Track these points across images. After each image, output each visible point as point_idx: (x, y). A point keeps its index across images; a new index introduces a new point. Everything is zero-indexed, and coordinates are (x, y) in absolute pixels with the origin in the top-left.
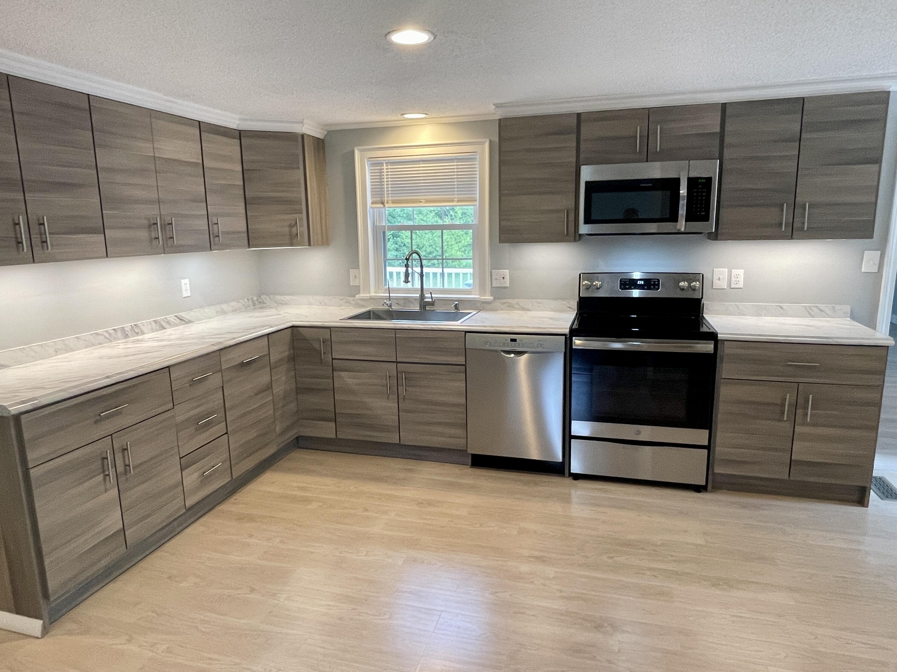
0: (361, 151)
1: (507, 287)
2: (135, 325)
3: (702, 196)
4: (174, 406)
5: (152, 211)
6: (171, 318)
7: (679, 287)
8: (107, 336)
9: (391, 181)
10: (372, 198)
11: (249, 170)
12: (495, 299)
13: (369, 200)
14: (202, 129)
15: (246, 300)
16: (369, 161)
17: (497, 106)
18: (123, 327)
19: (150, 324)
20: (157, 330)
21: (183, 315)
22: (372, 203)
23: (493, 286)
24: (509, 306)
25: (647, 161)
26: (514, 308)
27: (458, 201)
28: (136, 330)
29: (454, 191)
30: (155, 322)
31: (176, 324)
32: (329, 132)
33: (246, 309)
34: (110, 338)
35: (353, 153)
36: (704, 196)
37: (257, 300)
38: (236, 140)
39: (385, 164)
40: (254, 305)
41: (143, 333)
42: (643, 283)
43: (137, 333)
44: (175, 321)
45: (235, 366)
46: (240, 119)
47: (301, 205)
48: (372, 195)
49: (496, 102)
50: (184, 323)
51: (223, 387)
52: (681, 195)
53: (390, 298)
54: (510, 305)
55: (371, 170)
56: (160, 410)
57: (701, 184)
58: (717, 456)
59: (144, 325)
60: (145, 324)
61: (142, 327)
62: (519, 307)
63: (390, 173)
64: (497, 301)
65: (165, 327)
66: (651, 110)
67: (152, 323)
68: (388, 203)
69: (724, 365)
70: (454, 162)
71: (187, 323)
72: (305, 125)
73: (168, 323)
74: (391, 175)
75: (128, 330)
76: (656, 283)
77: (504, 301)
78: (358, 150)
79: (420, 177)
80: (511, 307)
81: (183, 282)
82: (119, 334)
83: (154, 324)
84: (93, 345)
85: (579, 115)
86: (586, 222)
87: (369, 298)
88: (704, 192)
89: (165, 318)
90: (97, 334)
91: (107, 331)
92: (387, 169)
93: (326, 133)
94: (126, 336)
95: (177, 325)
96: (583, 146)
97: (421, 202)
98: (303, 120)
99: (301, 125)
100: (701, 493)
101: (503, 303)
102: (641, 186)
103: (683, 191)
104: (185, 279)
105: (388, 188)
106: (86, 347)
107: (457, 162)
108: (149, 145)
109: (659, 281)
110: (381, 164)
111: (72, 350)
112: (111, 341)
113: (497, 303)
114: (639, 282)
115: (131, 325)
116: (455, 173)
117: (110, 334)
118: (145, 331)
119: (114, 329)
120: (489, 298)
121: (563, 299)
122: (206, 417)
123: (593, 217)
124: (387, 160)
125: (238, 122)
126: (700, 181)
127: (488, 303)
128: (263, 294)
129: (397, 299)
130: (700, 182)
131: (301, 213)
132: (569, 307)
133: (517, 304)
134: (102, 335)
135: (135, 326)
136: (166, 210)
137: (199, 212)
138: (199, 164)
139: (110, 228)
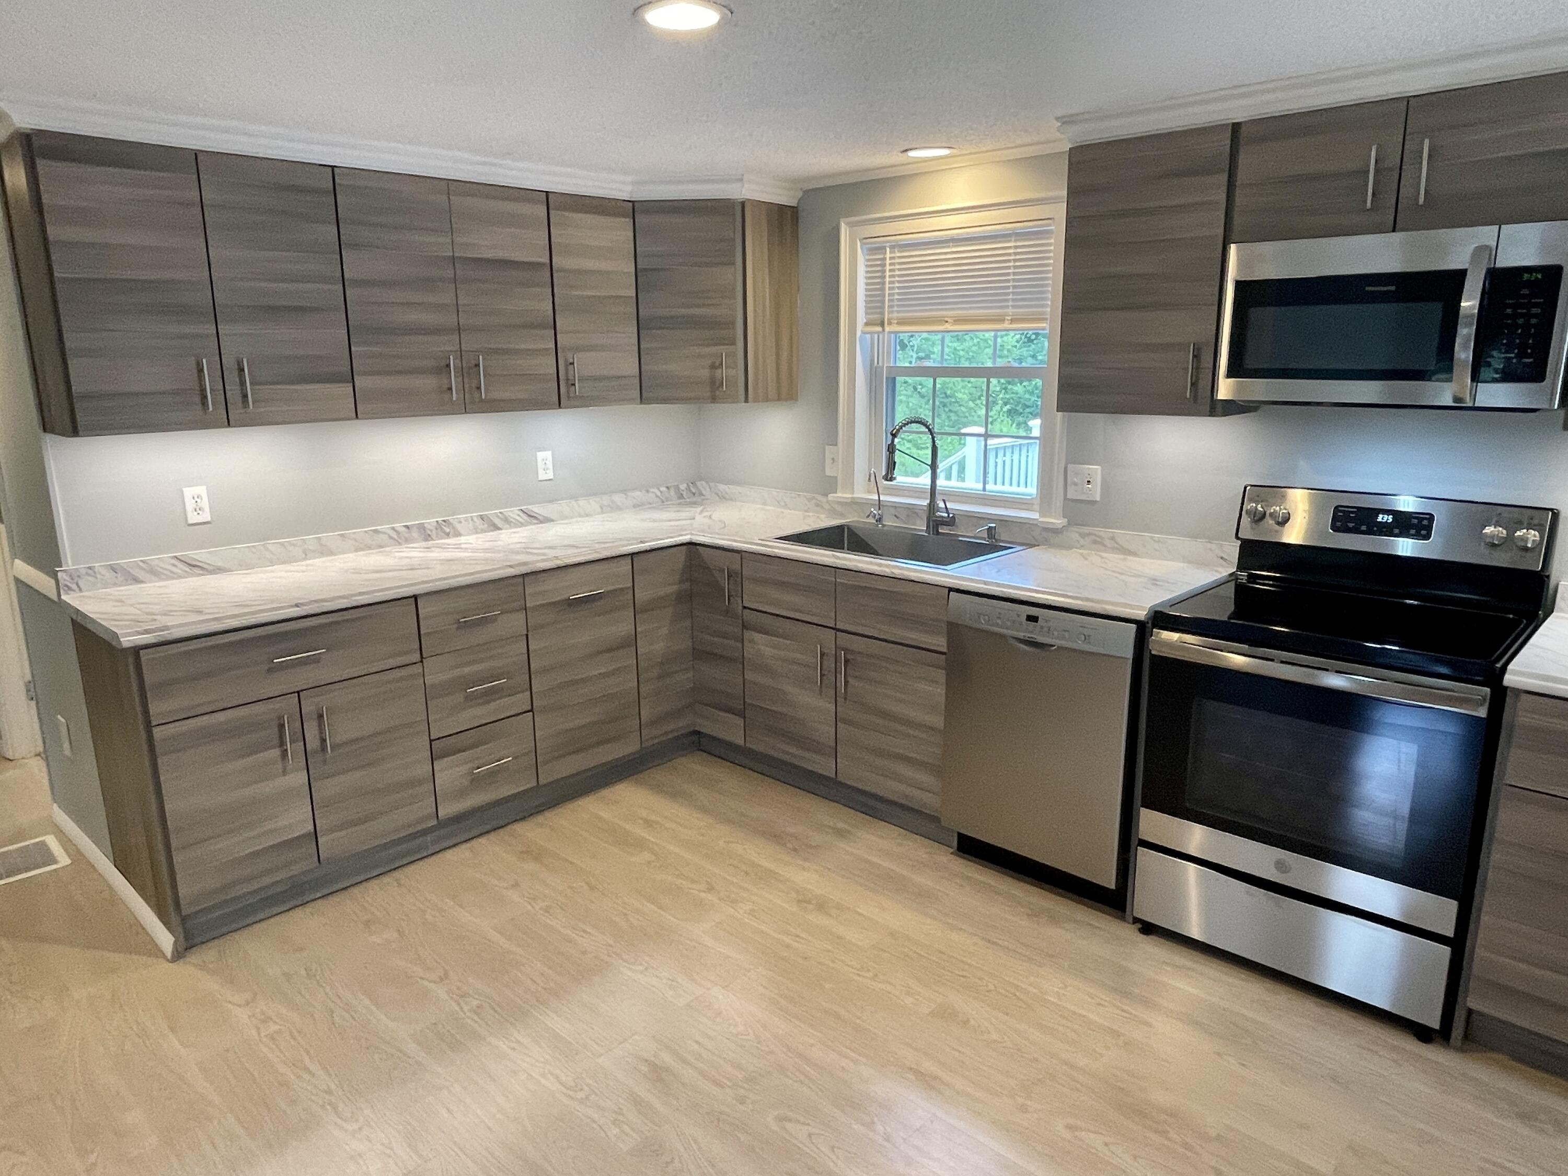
0: (851, 225)
1: (1096, 502)
2: (444, 521)
3: (1529, 316)
4: (422, 657)
5: (445, 345)
6: (513, 513)
7: (1481, 536)
8: (394, 535)
9: (899, 282)
10: (866, 314)
11: (645, 270)
12: (1070, 524)
13: (861, 318)
14: (551, 205)
15: (663, 489)
16: (865, 244)
17: (1066, 121)
18: (423, 523)
19: (472, 520)
20: (483, 531)
21: (536, 509)
22: (867, 324)
23: (1069, 497)
24: (1095, 542)
25: (1394, 231)
26: (1105, 546)
27: (1012, 321)
28: (446, 529)
29: (1007, 300)
30: (482, 517)
31: (520, 522)
32: (806, 192)
33: (663, 503)
34: (399, 539)
35: (837, 229)
36: (1535, 316)
37: (688, 489)
38: (627, 220)
39: (888, 249)
40: (681, 496)
41: (458, 534)
42: (1390, 520)
43: (448, 534)
44: (518, 518)
45: (554, 604)
46: (633, 183)
47: (734, 328)
48: (867, 308)
49: (1059, 114)
50: (536, 521)
51: (527, 635)
52: (1462, 312)
53: (880, 504)
54: (1098, 539)
55: (868, 260)
56: (392, 662)
57: (1529, 284)
58: (1477, 968)
59: (460, 522)
60: (462, 520)
61: (458, 526)
62: (1116, 545)
63: (897, 267)
64: (1075, 529)
65: (500, 526)
66: (1412, 101)
67: (475, 519)
68: (890, 323)
69: (1512, 750)
70: (1009, 241)
71: (541, 522)
72: (746, 186)
73: (506, 520)
74: (899, 270)
75: (431, 528)
76: (1425, 522)
77: (1086, 530)
78: (847, 224)
79: (948, 272)
80: (1099, 543)
81: (541, 455)
82: (415, 534)
83: (478, 522)
84: (370, 548)
85: (1236, 128)
86: (1232, 372)
87: (850, 500)
88: (1536, 305)
89: (500, 513)
90: (377, 532)
91: (393, 529)
92: (891, 258)
93: (800, 194)
94: (428, 538)
95: (522, 525)
96: (1240, 199)
97: (947, 322)
98: (743, 175)
99: (739, 185)
100: (1429, 1046)
101: (1083, 536)
102: (1368, 291)
103: (1469, 304)
104: (545, 450)
105: (893, 294)
106: (356, 551)
107: (1016, 241)
108: (445, 240)
109: (1431, 517)
110: (882, 249)
111: (332, 553)
112: (400, 544)
113: (1074, 534)
114: (1381, 516)
115: (437, 521)
116: (1011, 264)
117: (398, 533)
118: (462, 532)
119: (405, 526)
120: (1057, 521)
121: (1210, 539)
122: (491, 680)
123: (1250, 363)
124: (893, 241)
125: (629, 188)
126: (1526, 276)
127: (1056, 531)
128: (701, 479)
129: (895, 506)
130: (1528, 281)
131: (733, 343)
132: (1222, 558)
133: (1112, 539)
134: (385, 533)
135: (444, 523)
136: (470, 343)
137: (540, 346)
138: (544, 264)
139: (364, 374)
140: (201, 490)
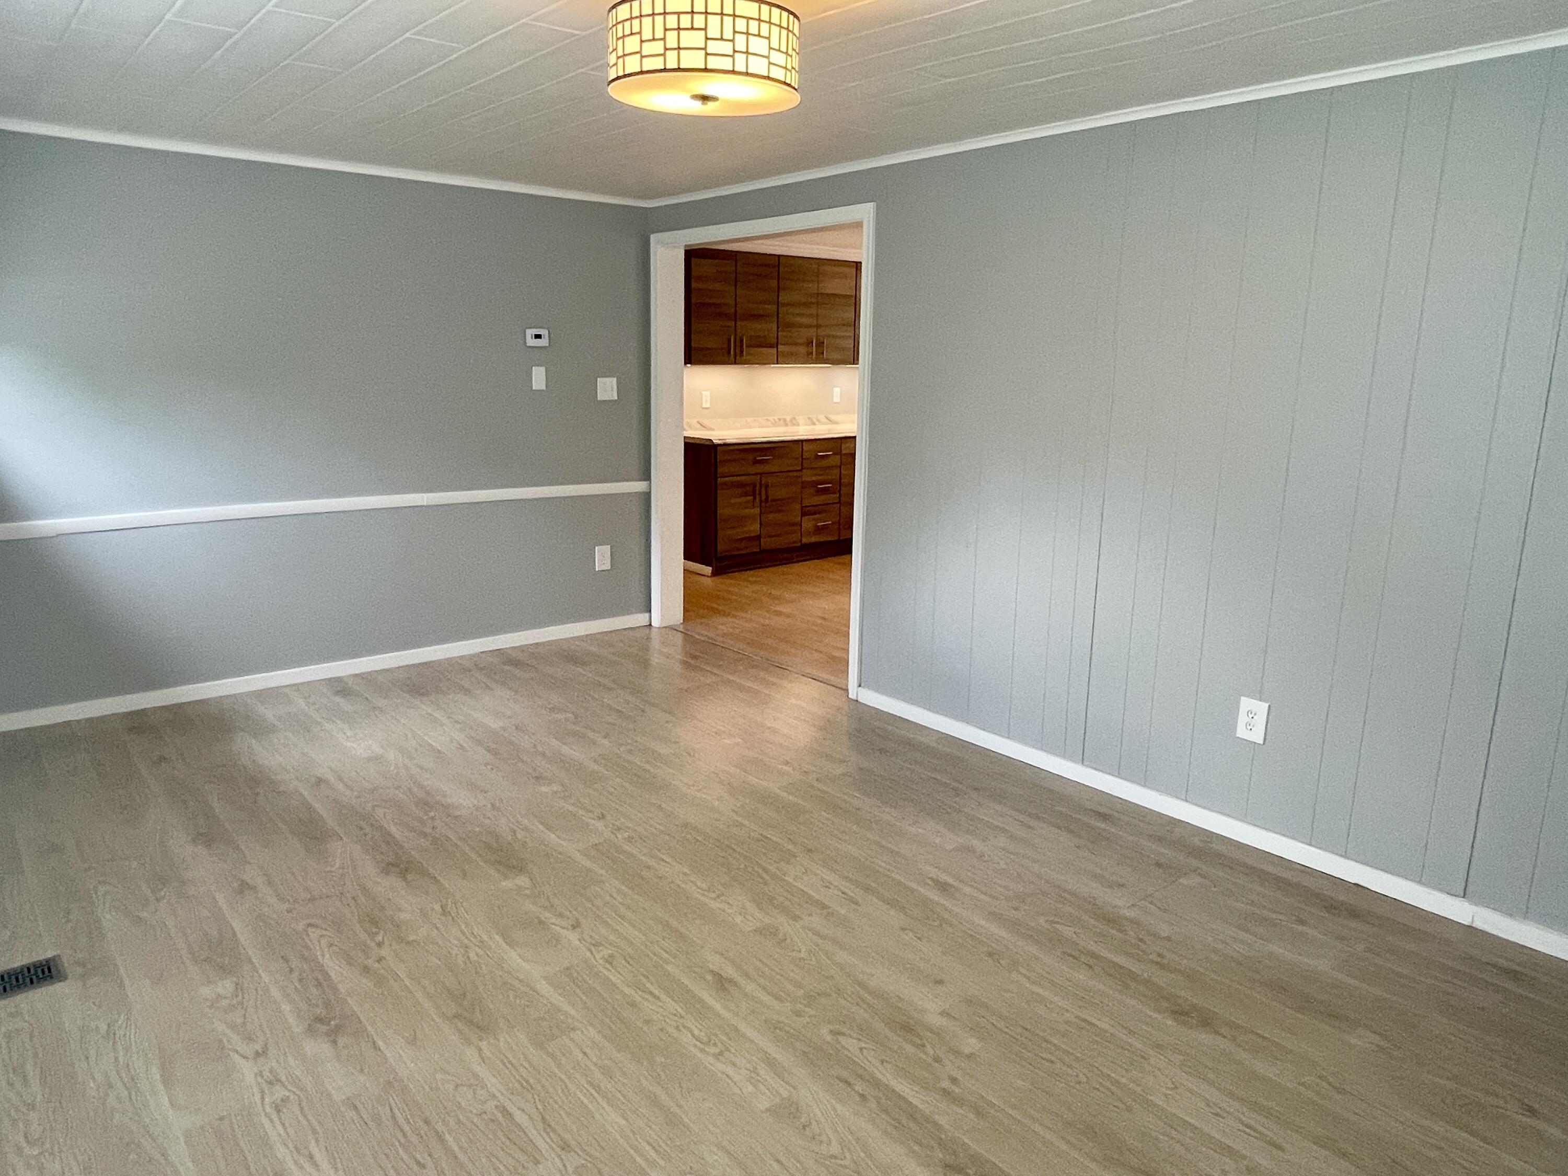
2: (795, 421)
4: (802, 468)
5: (811, 332)
6: (822, 418)
8: (774, 422)
18: (786, 418)
19: (805, 420)
20: (808, 424)
21: (831, 418)
30: (809, 418)
31: (825, 424)
34: (775, 424)
41: (798, 425)
43: (795, 424)
44: (824, 421)
50: (831, 424)
59: (800, 420)
60: (801, 418)
65: (816, 422)
71: (833, 425)
73: (818, 421)
75: (789, 421)
81: (835, 390)
82: (782, 421)
84: (763, 427)
89: (817, 417)
90: (767, 420)
91: (774, 419)
94: (786, 425)
104: (837, 388)
106: (759, 427)
108: (816, 285)
112: (775, 426)
115: (791, 418)
118: (800, 424)
119: (778, 419)
134: (770, 421)
136: (821, 332)
137: (848, 334)
138: (852, 296)
139: (782, 344)
140: (708, 393)
